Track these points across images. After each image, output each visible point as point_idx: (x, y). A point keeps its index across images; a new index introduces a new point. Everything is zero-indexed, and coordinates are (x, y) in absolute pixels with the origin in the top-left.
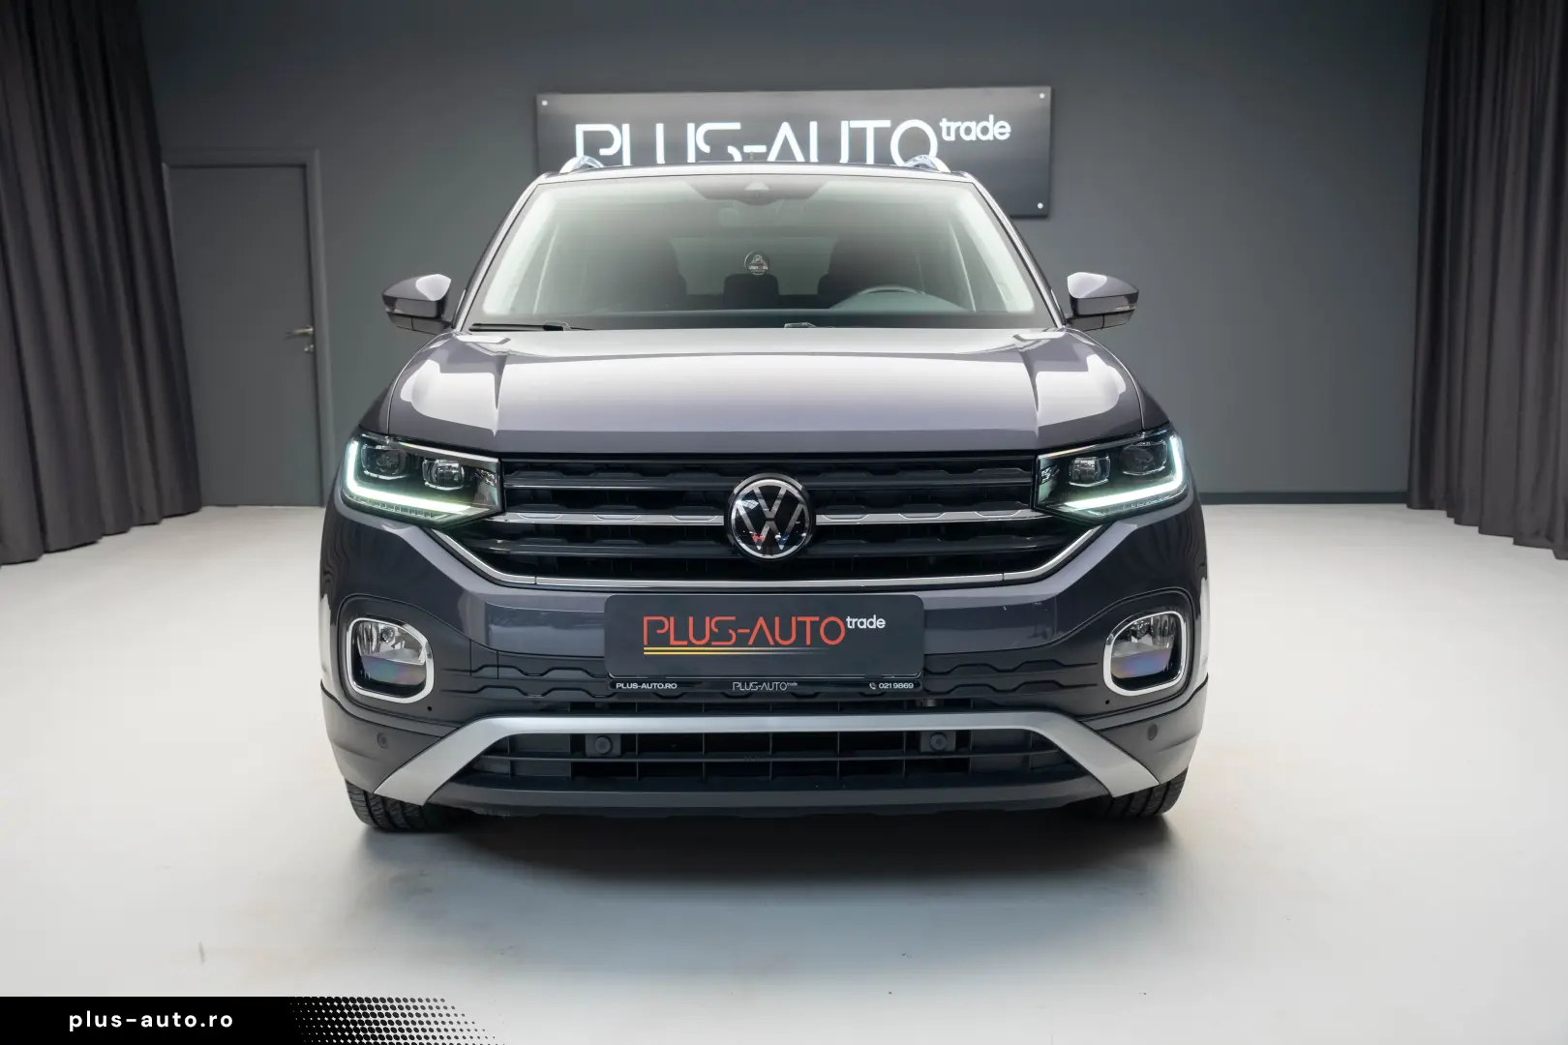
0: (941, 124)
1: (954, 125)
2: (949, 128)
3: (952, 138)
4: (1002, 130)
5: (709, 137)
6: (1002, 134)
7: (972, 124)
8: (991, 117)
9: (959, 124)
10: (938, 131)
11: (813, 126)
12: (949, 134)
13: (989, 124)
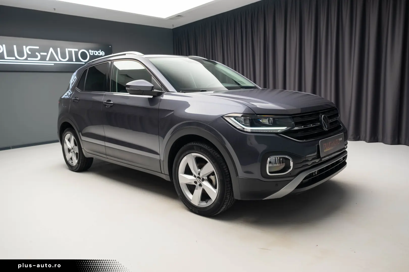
0: (89, 51)
1: (92, 51)
2: (91, 52)
3: (92, 54)
4: (103, 53)
5: (30, 50)
6: (103, 54)
7: (96, 52)
8: (100, 50)
9: (93, 51)
10: (89, 53)
11: (59, 49)
12: (91, 53)
13: (100, 51)
